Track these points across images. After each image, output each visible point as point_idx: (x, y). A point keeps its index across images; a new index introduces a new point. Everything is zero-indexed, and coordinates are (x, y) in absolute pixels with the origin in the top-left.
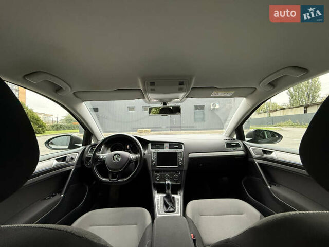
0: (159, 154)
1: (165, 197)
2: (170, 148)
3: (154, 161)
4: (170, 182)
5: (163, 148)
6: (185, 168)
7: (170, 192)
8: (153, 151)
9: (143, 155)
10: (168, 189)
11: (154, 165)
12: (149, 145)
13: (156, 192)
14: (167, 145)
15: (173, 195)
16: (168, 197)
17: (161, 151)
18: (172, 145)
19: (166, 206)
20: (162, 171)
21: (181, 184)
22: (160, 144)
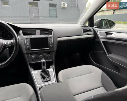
0: (31, 39)
1: (42, 72)
2: (41, 34)
3: (28, 46)
4: (44, 61)
5: (35, 34)
6: (55, 49)
7: (45, 68)
8: (26, 37)
9: (18, 40)
10: (44, 66)
11: (28, 49)
12: (21, 32)
13: (33, 69)
14: (38, 32)
15: (47, 69)
16: (44, 71)
17: (33, 36)
18: (43, 31)
19: (43, 78)
20: (36, 53)
21: (52, 61)
22: (32, 31)
